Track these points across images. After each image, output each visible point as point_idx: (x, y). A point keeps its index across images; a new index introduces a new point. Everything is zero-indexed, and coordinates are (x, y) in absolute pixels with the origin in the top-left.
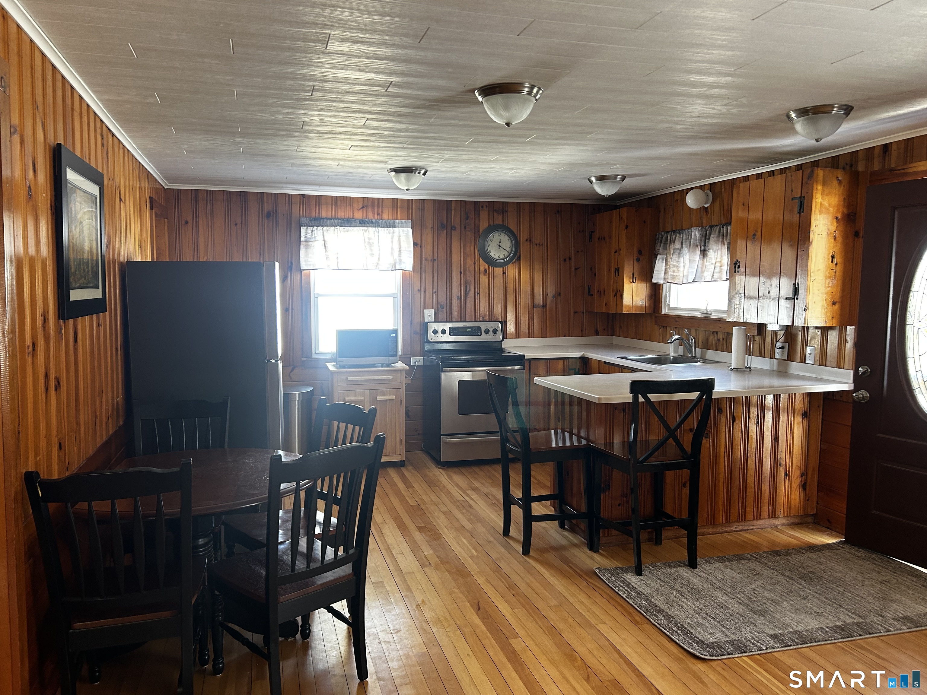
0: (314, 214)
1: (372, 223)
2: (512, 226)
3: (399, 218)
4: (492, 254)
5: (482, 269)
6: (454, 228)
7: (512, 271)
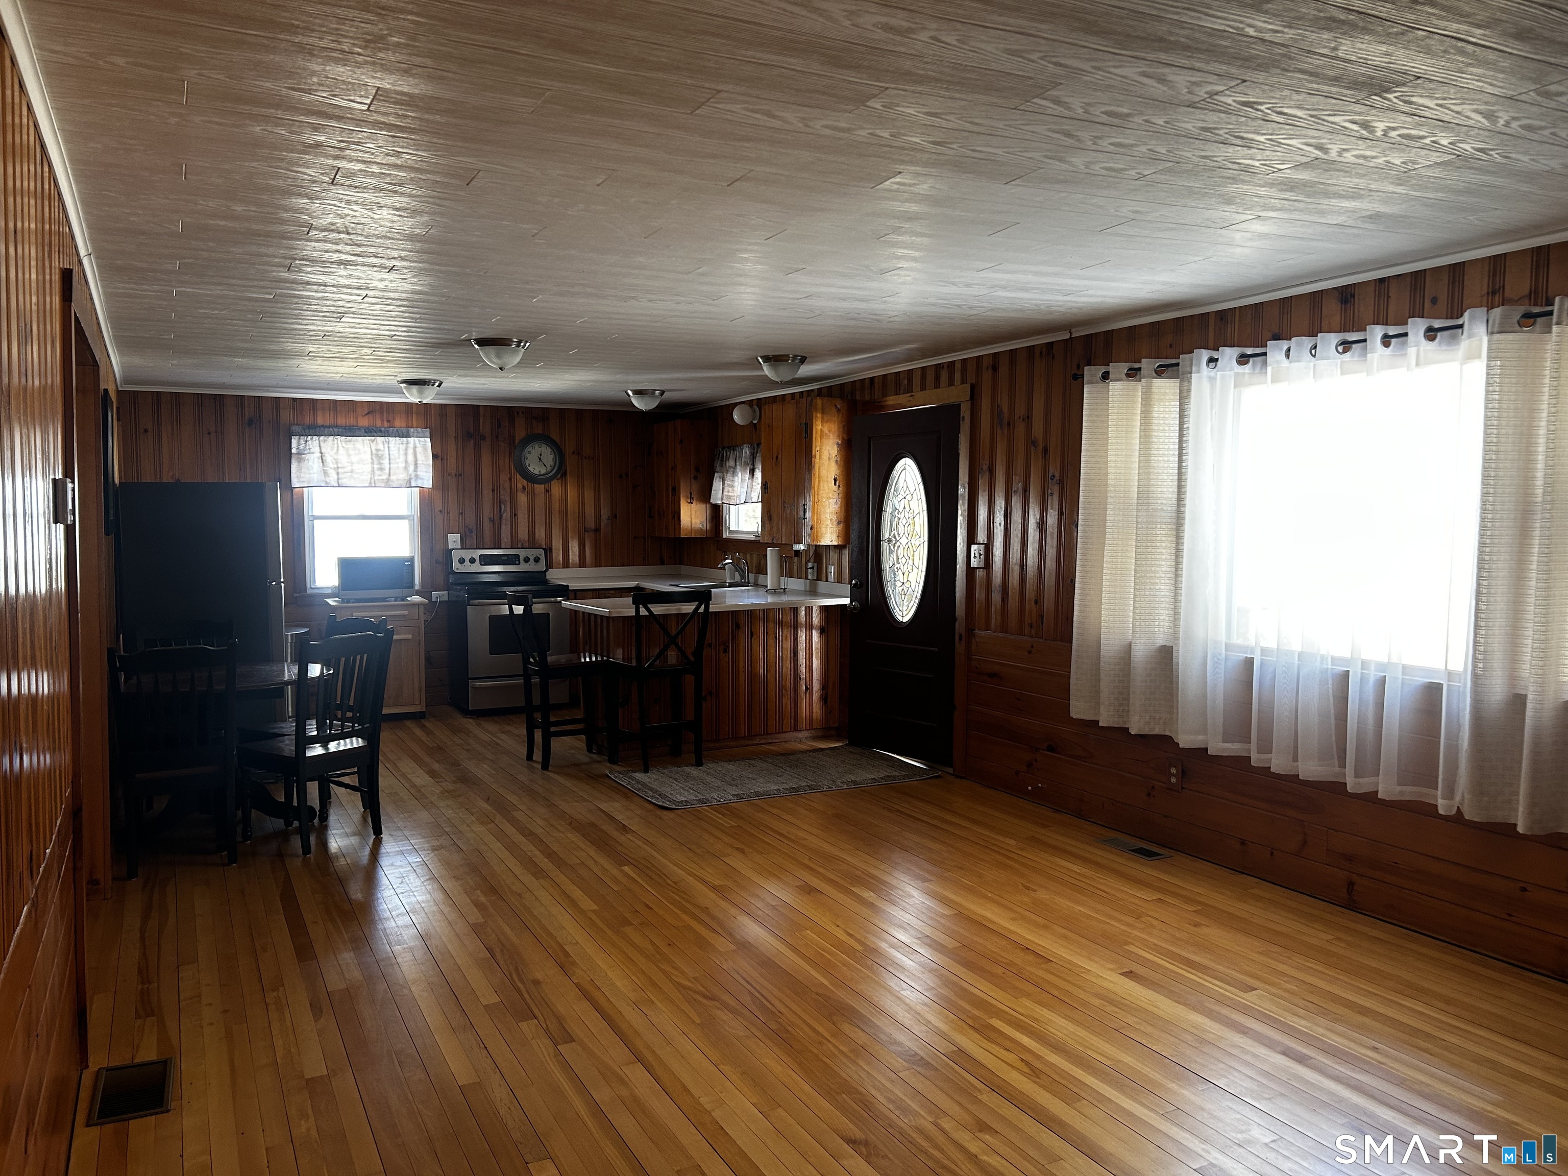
0: (308, 420)
1: (381, 431)
2: (555, 436)
3: (415, 426)
4: (531, 469)
5: (520, 486)
6: (483, 438)
7: (556, 488)
